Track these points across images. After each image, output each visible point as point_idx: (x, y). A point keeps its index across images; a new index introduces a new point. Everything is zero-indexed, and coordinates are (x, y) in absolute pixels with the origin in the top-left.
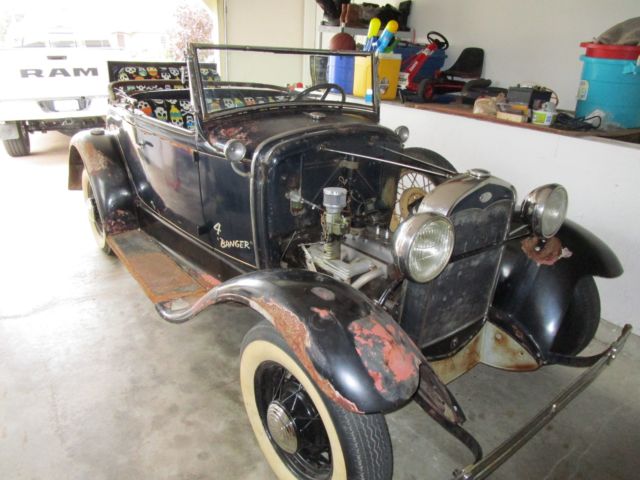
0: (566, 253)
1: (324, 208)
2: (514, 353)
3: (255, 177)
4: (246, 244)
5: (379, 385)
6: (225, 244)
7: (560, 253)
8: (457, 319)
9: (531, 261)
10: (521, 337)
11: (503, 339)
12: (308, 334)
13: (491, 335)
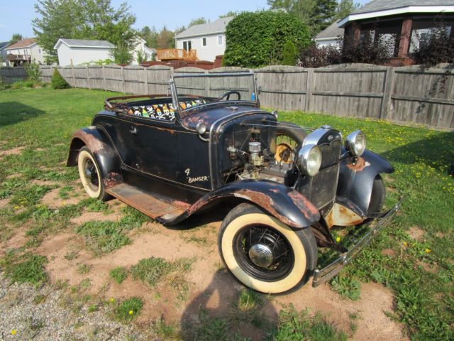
0: (367, 164)
1: (250, 153)
2: (350, 216)
3: (212, 141)
4: (206, 178)
5: (306, 216)
6: (191, 180)
7: (364, 164)
8: (322, 200)
9: (351, 170)
10: (353, 207)
11: (344, 210)
12: (271, 200)
13: (338, 209)
